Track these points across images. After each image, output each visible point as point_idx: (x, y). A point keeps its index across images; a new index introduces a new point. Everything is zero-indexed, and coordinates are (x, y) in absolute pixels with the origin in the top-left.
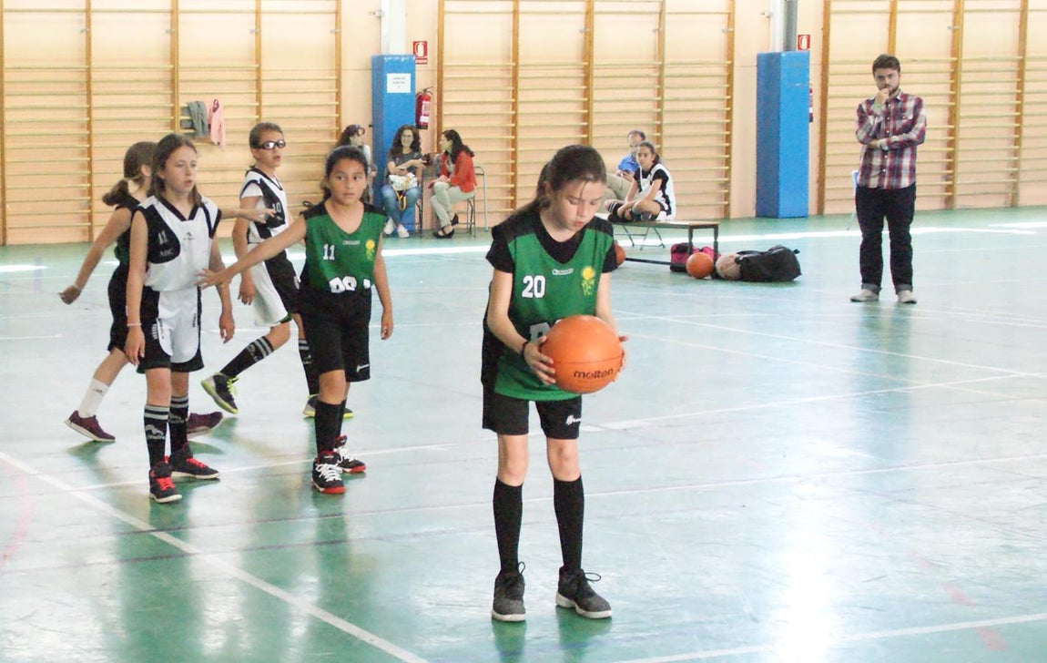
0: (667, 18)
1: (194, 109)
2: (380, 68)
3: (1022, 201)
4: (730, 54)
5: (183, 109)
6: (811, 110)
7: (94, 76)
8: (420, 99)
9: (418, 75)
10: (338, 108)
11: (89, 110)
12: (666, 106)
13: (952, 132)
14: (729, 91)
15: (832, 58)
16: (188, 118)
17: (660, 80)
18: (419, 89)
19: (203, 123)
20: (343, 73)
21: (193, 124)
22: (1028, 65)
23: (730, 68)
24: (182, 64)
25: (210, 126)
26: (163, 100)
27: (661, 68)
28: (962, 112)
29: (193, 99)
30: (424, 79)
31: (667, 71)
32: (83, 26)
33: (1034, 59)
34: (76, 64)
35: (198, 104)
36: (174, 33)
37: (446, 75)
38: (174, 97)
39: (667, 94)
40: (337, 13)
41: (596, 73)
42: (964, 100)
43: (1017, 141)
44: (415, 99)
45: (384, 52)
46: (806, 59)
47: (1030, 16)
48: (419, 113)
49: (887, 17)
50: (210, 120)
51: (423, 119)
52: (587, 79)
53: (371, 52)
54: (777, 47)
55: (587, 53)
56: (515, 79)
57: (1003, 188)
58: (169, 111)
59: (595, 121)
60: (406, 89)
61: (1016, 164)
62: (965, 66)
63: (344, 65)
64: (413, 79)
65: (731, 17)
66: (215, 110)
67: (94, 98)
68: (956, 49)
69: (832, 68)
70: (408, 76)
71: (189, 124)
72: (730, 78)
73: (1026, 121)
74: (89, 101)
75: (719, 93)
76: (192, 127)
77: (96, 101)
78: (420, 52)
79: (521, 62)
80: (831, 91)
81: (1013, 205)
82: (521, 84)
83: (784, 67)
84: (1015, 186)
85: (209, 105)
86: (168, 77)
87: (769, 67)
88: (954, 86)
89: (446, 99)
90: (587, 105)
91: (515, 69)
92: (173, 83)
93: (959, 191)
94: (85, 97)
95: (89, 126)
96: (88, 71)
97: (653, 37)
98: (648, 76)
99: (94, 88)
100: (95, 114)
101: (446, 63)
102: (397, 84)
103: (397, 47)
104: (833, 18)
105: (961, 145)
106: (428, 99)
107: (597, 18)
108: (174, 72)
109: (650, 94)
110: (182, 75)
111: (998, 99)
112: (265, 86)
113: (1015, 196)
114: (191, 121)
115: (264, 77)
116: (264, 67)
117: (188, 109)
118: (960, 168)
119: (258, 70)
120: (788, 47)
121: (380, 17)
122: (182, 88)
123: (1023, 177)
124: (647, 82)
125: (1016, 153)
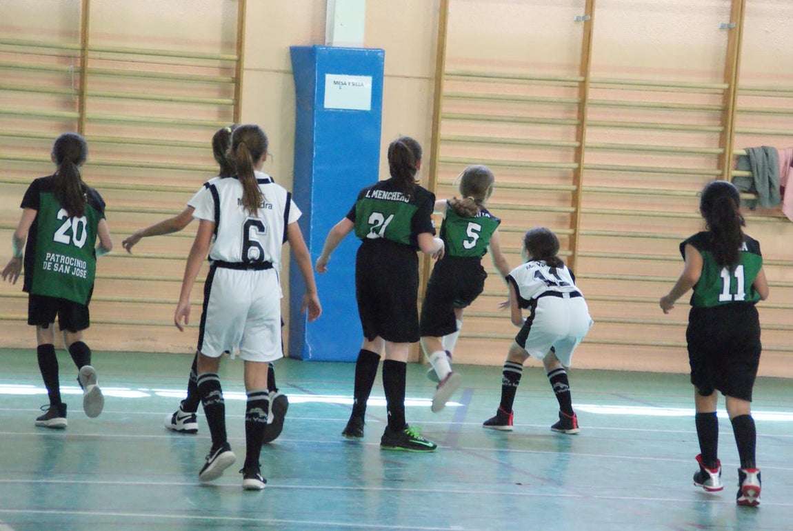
1: (758, 158)
5: (739, 158)
7: (592, 95)
11: (579, 151)
16: (746, 174)
19: (771, 184)
21: (753, 183)
24: (743, 82)
25: (782, 190)
26: (705, 142)
29: (756, 143)
34: (561, 74)
35: (765, 151)
36: (734, 30)
38: (725, 137)
50: (785, 179)
58: (715, 162)
67: (588, 131)
71: (747, 185)
74: (580, 136)
76: (756, 193)
86: (718, 102)
92: (725, 114)
94: (573, 129)
95: (576, 177)
96: (583, 87)
99: (591, 115)
100: (589, 159)
108: (728, 96)
110: (742, 102)
117: (747, 160)
122: (740, 124)
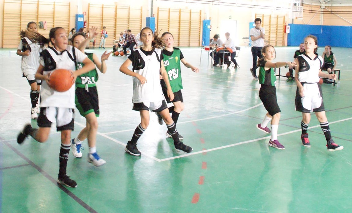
0: (130, 10)
1: (41, 23)
2: (77, 16)
3: (190, 46)
4: (141, 17)
5: (39, 23)
6: (155, 28)
7: (22, 16)
8: (85, 23)
9: (84, 18)
10: (69, 24)
11: (21, 22)
12: (130, 26)
13: (179, 33)
14: (141, 24)
15: (159, 19)
17: (129, 21)
18: (84, 21)
20: (70, 17)
22: (191, 22)
23: (141, 19)
24: (39, 14)
27: (129, 19)
28: (181, 29)
29: (41, 21)
30: (85, 19)
31: (130, 20)
32: (20, 6)
33: (193, 21)
35: (42, 22)
36: (38, 8)
37: (90, 18)
39: (130, 24)
40: (69, 6)
41: (117, 19)
42: (181, 27)
43: (190, 35)
44: (83, 23)
45: (78, 14)
46: (154, 18)
47: (192, 13)
48: (84, 25)
49: (168, 12)
50: (44, 25)
51: (85, 26)
52: (116, 20)
53: (76, 13)
54: (149, 16)
55: (116, 16)
56: (102, 20)
57: (187, 43)
59: (117, 28)
60: (82, 20)
61: (189, 39)
62: (181, 21)
63: (70, 16)
64: (83, 19)
65: (141, 10)
66: (45, 23)
68: (180, 18)
69: (159, 20)
70: (82, 18)
72: (141, 21)
73: (191, 32)
74: (21, 20)
75: (139, 24)
76: (41, 26)
77: (22, 21)
78: (85, 14)
79: (104, 16)
80: (159, 25)
81: (189, 46)
82: (103, 21)
83: (151, 19)
84: (189, 43)
85: (44, 22)
86: (36, 16)
87: (148, 20)
88: (179, 25)
89: (89, 23)
90: (115, 25)
91: (102, 18)
92: (37, 18)
93: (180, 43)
96: (21, 15)
97: (128, 13)
98: (126, 20)
99: (22, 18)
100: (22, 23)
101: (90, 16)
102: (80, 20)
103: (80, 12)
104: (159, 12)
105: (181, 35)
106: (86, 23)
107: (117, 9)
109: (127, 23)
110: (39, 16)
111: (186, 28)
112: (55, 19)
113: (189, 44)
114: (40, 25)
115: (55, 17)
116: (55, 15)
117: (40, 23)
118: (180, 39)
119: (54, 16)
120: (151, 16)
121: (77, 7)
122: (39, 19)
123: (191, 41)
124: (126, 21)
125: (190, 37)
